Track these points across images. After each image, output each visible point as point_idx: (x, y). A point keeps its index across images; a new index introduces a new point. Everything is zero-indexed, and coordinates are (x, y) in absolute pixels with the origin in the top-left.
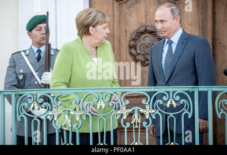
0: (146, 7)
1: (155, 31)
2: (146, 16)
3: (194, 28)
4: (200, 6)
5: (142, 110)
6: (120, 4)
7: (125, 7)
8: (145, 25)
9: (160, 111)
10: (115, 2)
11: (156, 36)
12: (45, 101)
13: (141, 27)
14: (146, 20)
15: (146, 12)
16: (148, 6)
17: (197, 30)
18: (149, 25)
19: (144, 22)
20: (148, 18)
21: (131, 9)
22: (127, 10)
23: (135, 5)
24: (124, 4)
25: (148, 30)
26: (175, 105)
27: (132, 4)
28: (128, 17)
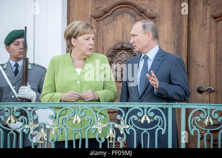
0: (123, 25)
1: (131, 48)
2: (123, 33)
3: (170, 46)
4: (176, 25)
5: (116, 126)
6: (97, 21)
7: (102, 24)
8: (122, 43)
9: (134, 127)
10: (93, 19)
11: (132, 53)
12: (22, 114)
13: (117, 44)
14: (123, 37)
15: (123, 29)
16: (125, 24)
17: (173, 48)
18: (126, 42)
19: (121, 38)
20: (125, 35)
21: (108, 26)
22: (104, 27)
23: (113, 22)
24: (102, 21)
25: (124, 48)
26: (149, 121)
27: (109, 22)
28: (105, 34)
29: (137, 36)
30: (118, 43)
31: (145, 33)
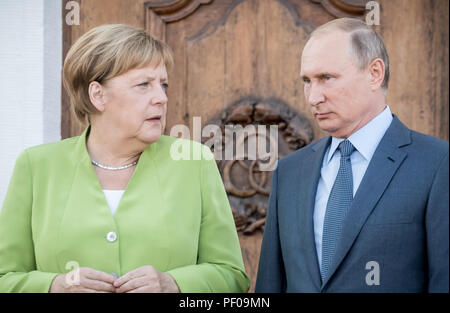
1: (284, 115)
2: (255, 65)
3: (416, 109)
4: (437, 37)
6: (167, 23)
7: (183, 34)
8: (250, 98)
10: (153, 15)
11: (289, 135)
13: (236, 103)
14: (255, 77)
15: (255, 52)
16: (262, 32)
18: (265, 95)
19: (247, 84)
20: (263, 71)
21: (204, 41)
22: (190, 44)
23: (220, 28)
24: (181, 24)
25: (260, 115)
27: (208, 24)
28: (194, 67)
29: (336, 76)
30: (238, 98)
31: (363, 68)
